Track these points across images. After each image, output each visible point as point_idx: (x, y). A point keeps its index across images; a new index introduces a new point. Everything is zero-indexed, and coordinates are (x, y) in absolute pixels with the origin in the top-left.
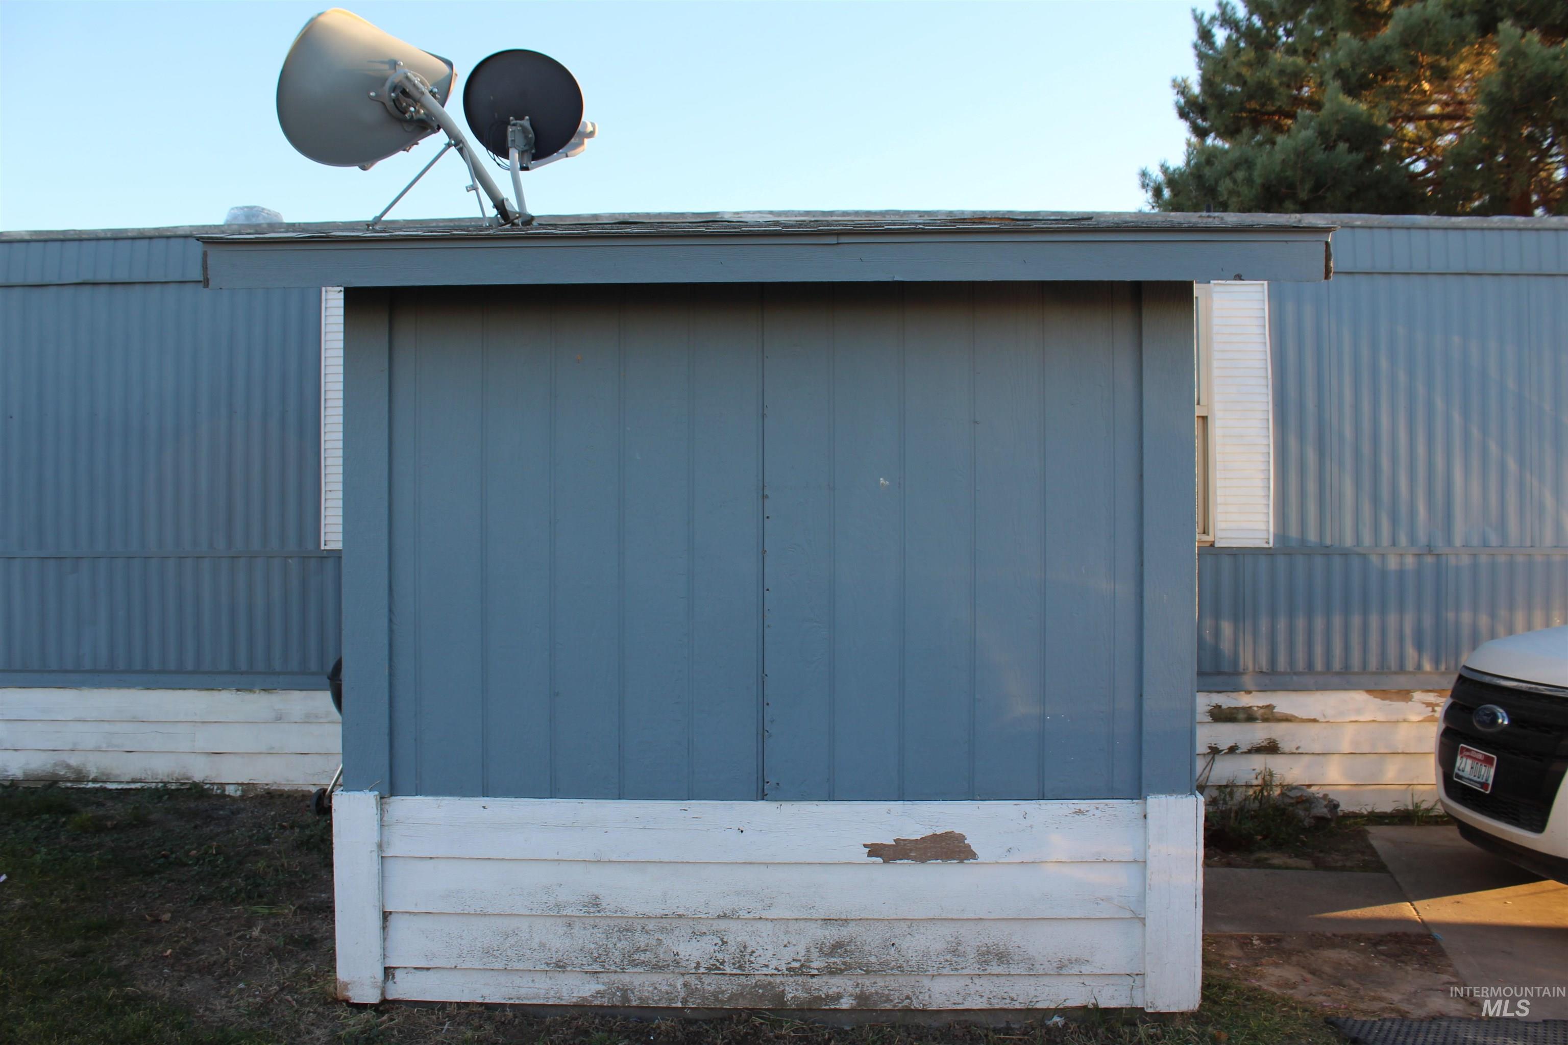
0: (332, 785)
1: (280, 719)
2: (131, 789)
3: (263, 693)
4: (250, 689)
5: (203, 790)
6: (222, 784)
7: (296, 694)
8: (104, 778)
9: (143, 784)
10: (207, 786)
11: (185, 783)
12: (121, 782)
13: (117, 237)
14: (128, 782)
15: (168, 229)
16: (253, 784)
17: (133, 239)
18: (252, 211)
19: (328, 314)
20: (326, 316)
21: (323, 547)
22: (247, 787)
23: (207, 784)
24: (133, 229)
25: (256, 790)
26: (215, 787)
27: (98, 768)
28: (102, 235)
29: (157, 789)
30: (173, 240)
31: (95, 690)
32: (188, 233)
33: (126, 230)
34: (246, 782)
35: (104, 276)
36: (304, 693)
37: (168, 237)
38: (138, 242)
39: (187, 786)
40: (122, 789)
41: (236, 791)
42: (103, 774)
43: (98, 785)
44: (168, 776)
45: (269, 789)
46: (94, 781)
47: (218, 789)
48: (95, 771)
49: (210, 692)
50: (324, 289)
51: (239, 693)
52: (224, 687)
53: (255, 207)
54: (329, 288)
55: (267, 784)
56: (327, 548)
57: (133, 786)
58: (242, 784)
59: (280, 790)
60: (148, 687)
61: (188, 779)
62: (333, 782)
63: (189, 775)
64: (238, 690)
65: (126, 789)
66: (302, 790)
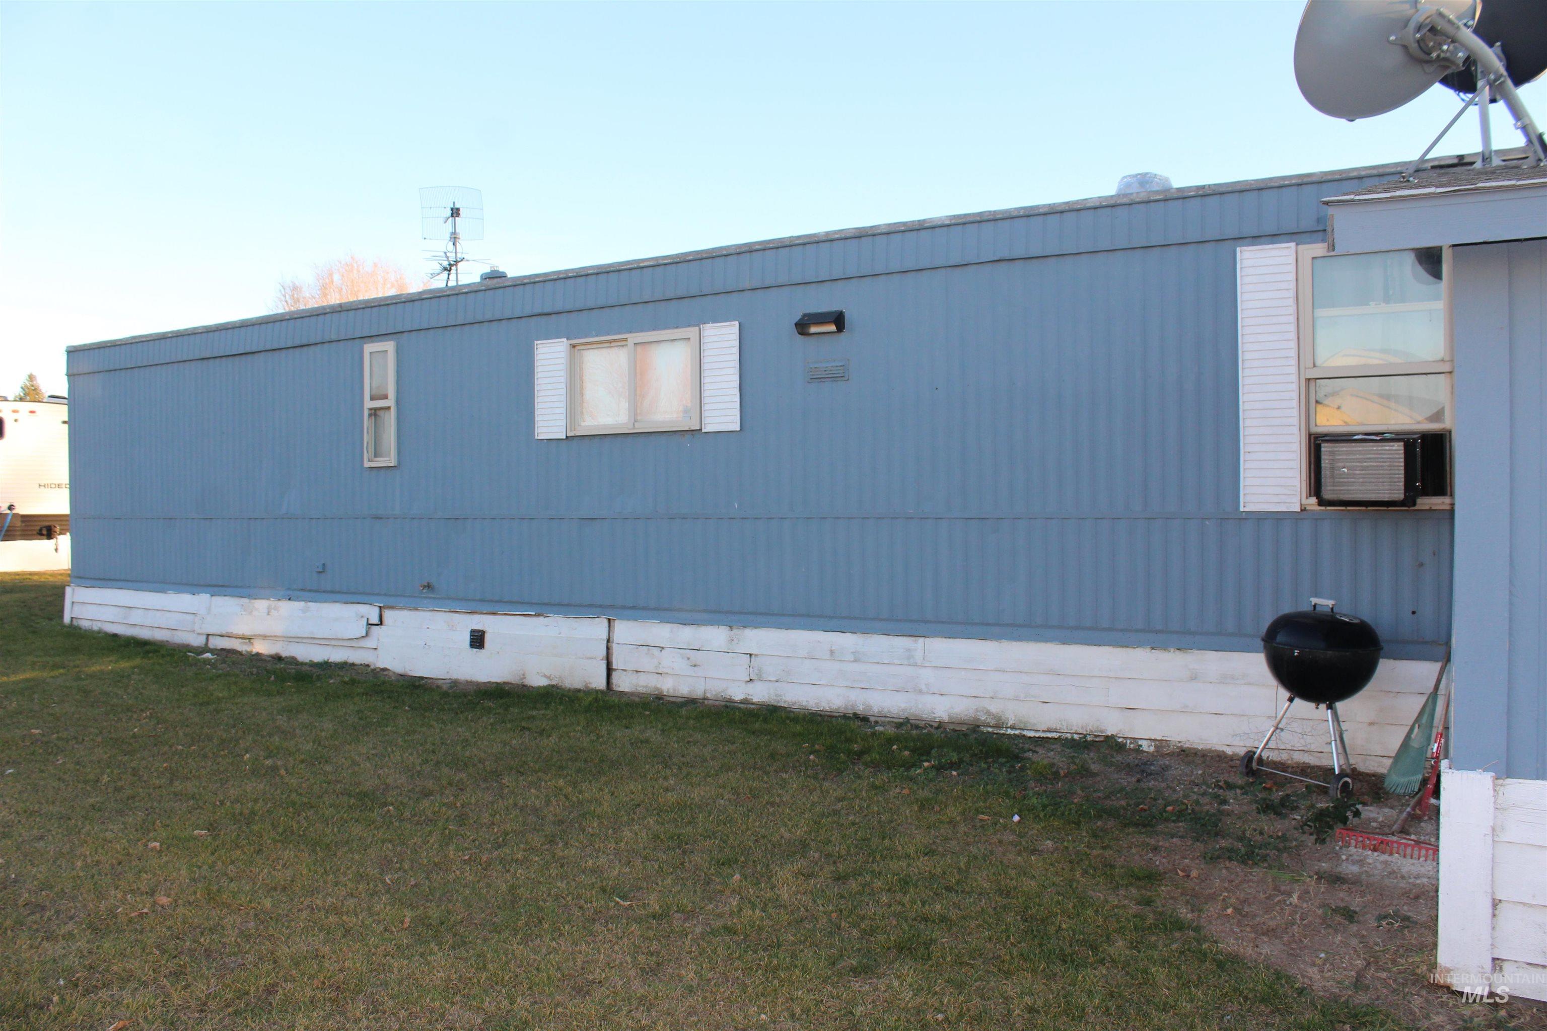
0: (1261, 747)
1: (1195, 678)
2: (1047, 738)
3: (1178, 652)
4: (1165, 647)
5: (1117, 744)
6: (1134, 738)
7: (1211, 655)
8: (1022, 726)
9: (1060, 734)
10: (1120, 740)
11: (1099, 736)
12: (1037, 731)
13: (1029, 214)
14: (1043, 731)
15: (1077, 202)
16: (1166, 741)
17: (1045, 214)
18: (1144, 179)
19: (1243, 274)
20: (1241, 276)
21: (1242, 509)
22: (1160, 744)
23: (1120, 737)
24: (1044, 206)
25: (1169, 747)
26: (1128, 742)
27: (1016, 716)
28: (1015, 214)
29: (1073, 740)
30: (1083, 213)
31: (1014, 643)
32: (1098, 204)
33: (1037, 207)
34: (1159, 738)
35: (1019, 252)
36: (1220, 653)
37: (1078, 210)
38: (1049, 217)
39: (1102, 739)
40: (1039, 737)
41: (1149, 747)
42: (1021, 722)
43: (1017, 732)
44: (1082, 728)
45: (1181, 746)
46: (1012, 728)
47: (1131, 743)
48: (1013, 718)
49: (1124, 649)
50: (1238, 249)
51: (1153, 651)
52: (1139, 644)
53: (1147, 173)
54: (1245, 248)
55: (1180, 742)
56: (1247, 509)
57: (1050, 735)
58: (1155, 740)
59: (1194, 749)
60: (1064, 642)
61: (1101, 732)
62: (1263, 745)
63: (1103, 728)
64: (1153, 648)
65: (1043, 738)
66: (1216, 750)
